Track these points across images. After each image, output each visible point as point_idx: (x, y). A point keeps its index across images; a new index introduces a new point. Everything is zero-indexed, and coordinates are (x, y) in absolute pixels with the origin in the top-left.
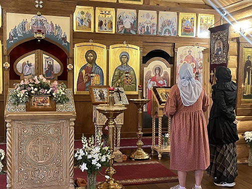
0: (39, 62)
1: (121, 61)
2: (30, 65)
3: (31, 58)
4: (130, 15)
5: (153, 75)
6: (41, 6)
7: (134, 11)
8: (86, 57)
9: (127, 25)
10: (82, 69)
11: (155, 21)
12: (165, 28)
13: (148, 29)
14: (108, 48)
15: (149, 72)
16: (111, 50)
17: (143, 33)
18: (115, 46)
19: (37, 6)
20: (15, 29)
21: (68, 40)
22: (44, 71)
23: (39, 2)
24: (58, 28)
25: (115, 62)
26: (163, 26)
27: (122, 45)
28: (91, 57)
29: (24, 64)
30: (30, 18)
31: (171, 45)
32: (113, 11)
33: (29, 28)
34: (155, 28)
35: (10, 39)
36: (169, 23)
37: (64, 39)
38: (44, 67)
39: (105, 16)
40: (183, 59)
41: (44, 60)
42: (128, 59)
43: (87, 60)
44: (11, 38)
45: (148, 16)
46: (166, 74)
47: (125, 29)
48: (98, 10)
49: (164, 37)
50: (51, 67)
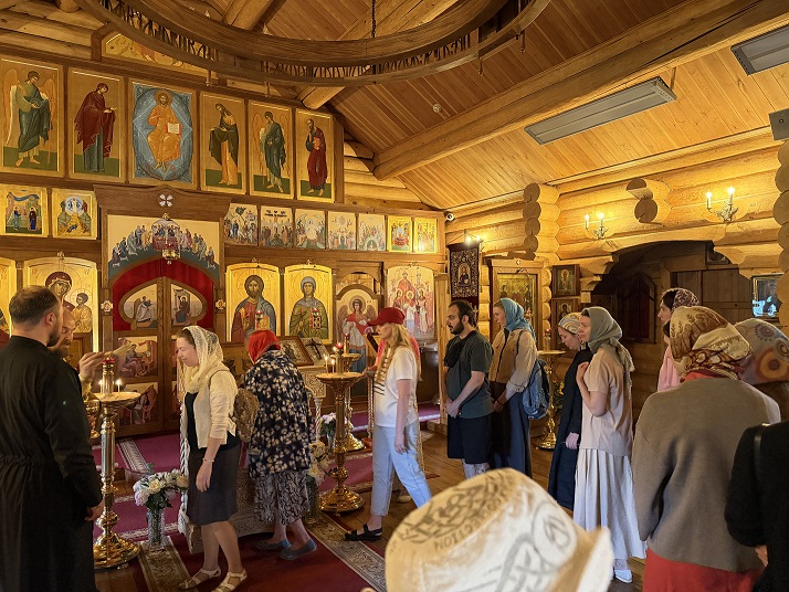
0: (164, 297)
1: (303, 291)
2: (148, 304)
3: (150, 292)
4: (315, 220)
5: (350, 312)
6: (170, 204)
7: (322, 213)
8: (246, 287)
9: (312, 235)
10: (240, 307)
11: (353, 229)
12: (369, 239)
13: (342, 241)
14: (282, 270)
15: (344, 308)
16: (287, 274)
17: (336, 246)
18: (294, 267)
19: (162, 204)
20: (123, 243)
21: (217, 260)
22: (174, 313)
23: (166, 197)
24: (199, 240)
25: (294, 294)
26: (366, 236)
27: (305, 266)
28: (254, 287)
29: (137, 303)
30: (148, 224)
31: (378, 265)
32: (288, 211)
33: (147, 241)
34: (354, 239)
35: (114, 261)
36: (374, 231)
37: (210, 258)
38: (173, 306)
39: (276, 221)
40: (396, 286)
41: (173, 294)
42: (314, 287)
43: (249, 292)
44: (116, 258)
45: (342, 220)
46: (371, 308)
47: (309, 241)
48: (264, 209)
49: (367, 252)
50: (185, 306)
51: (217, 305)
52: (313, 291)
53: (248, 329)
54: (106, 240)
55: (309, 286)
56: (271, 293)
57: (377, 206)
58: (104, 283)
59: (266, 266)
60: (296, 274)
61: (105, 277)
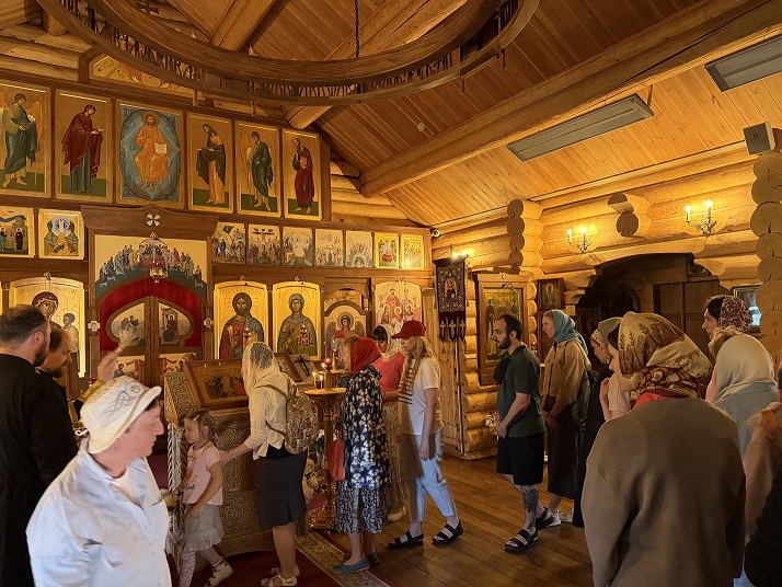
0: (151, 316)
1: (292, 309)
2: (135, 323)
3: (137, 311)
4: (302, 237)
5: (338, 328)
6: (157, 224)
7: (309, 231)
8: (234, 304)
9: (299, 253)
10: (227, 325)
11: (340, 245)
12: (356, 256)
13: (330, 258)
14: (270, 288)
15: (333, 324)
16: (274, 291)
17: (323, 263)
18: (282, 284)
19: (150, 223)
20: (111, 262)
21: (204, 279)
22: (161, 332)
23: (154, 216)
24: (187, 259)
25: (282, 312)
26: (353, 253)
27: (293, 283)
28: (242, 304)
29: (124, 323)
30: (136, 243)
31: (365, 281)
32: (276, 229)
33: (134, 260)
34: (341, 256)
35: (101, 281)
36: (361, 248)
37: (198, 276)
38: (161, 325)
39: (264, 238)
40: (384, 301)
41: (160, 313)
42: (302, 305)
43: (236, 310)
44: (104, 278)
45: (330, 237)
46: (359, 324)
47: (297, 258)
48: (252, 227)
49: (355, 268)
50: (173, 324)
51: (205, 323)
52: (302, 307)
53: (236, 347)
54: (93, 261)
55: (297, 303)
56: (259, 311)
57: (364, 223)
58: (92, 303)
59: (255, 284)
60: (284, 291)
61: (92, 297)
